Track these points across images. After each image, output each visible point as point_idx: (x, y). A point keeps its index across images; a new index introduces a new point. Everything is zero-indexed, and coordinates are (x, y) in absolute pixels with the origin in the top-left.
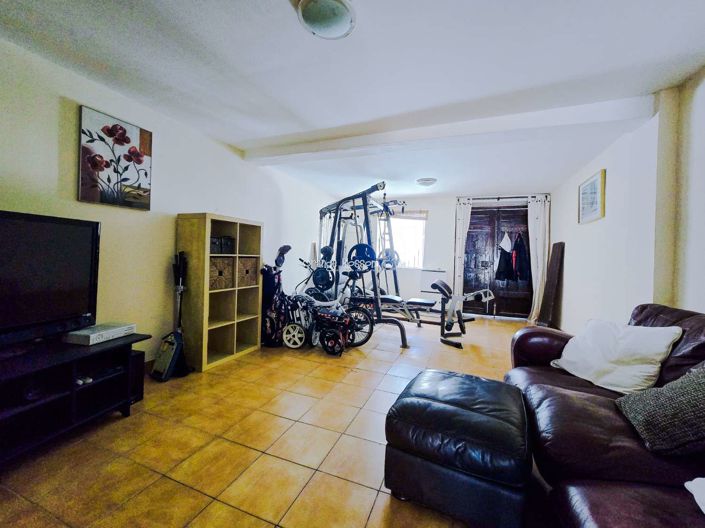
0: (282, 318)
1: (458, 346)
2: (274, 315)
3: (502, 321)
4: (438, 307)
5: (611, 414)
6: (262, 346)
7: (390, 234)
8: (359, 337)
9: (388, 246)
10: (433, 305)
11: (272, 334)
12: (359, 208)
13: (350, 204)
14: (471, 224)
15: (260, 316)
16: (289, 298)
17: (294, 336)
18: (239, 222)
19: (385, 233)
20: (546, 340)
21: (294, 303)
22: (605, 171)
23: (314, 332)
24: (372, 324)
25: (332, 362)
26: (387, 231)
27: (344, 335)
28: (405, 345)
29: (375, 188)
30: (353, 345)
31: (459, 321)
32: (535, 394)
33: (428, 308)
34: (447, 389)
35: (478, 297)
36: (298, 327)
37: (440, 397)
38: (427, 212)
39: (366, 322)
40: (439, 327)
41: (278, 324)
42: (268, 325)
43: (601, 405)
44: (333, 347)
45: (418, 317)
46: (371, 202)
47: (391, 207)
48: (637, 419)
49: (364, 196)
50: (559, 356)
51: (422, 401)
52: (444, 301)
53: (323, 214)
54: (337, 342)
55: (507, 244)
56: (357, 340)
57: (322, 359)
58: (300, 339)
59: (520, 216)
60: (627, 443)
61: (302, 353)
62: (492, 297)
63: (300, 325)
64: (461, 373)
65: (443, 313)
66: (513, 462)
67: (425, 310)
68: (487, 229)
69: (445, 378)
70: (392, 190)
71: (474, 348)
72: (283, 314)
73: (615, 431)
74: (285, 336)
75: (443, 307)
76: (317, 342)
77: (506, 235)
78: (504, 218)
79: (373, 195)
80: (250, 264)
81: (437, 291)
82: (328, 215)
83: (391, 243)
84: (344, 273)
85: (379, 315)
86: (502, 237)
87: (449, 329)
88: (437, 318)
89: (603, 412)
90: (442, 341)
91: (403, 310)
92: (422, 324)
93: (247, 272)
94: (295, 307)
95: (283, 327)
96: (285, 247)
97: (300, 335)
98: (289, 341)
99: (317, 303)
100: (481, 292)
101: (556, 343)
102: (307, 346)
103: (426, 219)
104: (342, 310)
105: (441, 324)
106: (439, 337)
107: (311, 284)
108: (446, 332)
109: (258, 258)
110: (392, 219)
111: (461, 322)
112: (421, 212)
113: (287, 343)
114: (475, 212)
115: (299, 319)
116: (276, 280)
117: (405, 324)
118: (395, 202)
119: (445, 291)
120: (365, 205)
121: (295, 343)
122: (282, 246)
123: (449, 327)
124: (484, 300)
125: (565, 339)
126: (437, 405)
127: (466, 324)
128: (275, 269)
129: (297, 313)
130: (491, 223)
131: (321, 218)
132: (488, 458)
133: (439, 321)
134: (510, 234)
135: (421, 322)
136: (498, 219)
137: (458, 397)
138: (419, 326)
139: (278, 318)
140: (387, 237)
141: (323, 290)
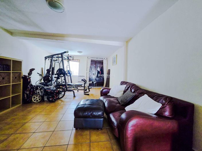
0: (32, 93)
1: (88, 95)
2: (28, 93)
3: (98, 88)
4: (83, 85)
5: (117, 101)
6: (23, 104)
7: (69, 66)
8: (61, 96)
9: (69, 69)
10: (82, 85)
11: (27, 99)
12: (60, 57)
13: (57, 56)
14: (91, 64)
15: (21, 93)
16: (34, 86)
17: (37, 99)
18: (12, 59)
19: (67, 66)
20: (107, 90)
21: (37, 88)
22: (117, 55)
23: (45, 96)
24: (65, 92)
25: (52, 104)
26: (68, 65)
27: (56, 96)
28: (74, 96)
29: (65, 52)
30: (59, 99)
31: (88, 89)
32: (104, 100)
33: (80, 86)
34: (88, 103)
35: (93, 82)
36: (38, 96)
37: (87, 104)
38: (79, 60)
39: (63, 91)
40: (83, 91)
41: (30, 95)
42: (26, 96)
43: (115, 100)
44: (52, 100)
45: (78, 89)
46: (64, 56)
47: (70, 58)
48: (120, 101)
49: (62, 54)
50: (109, 93)
51: (82, 106)
52: (85, 84)
53: (46, 58)
54: (53, 98)
55: (99, 69)
56: (60, 97)
57: (48, 104)
58: (39, 99)
59: (101, 63)
60: (118, 105)
61: (40, 104)
62: (96, 82)
63: (39, 95)
64: (90, 99)
65: (84, 87)
66: (101, 113)
67: (80, 87)
68: (95, 65)
69: (87, 100)
70: (70, 53)
71: (92, 95)
72: (32, 92)
73: (117, 103)
74: (33, 99)
75: (84, 85)
76: (46, 99)
77: (99, 67)
78: (98, 63)
79: (64, 54)
80: (17, 75)
81: (83, 81)
82: (48, 59)
83: (70, 69)
84: (55, 77)
85: (67, 89)
86: (98, 67)
87: (86, 91)
88: (83, 88)
89: (115, 101)
90: (84, 94)
91: (74, 87)
92: (79, 91)
93: (16, 78)
94: (37, 89)
95: (32, 96)
96: (32, 69)
97: (39, 98)
98: (35, 100)
99: (45, 87)
100: (94, 81)
101: (108, 90)
102: (42, 101)
103: (79, 62)
104: (55, 88)
105: (84, 90)
106: (83, 93)
107: (43, 81)
108: (85, 92)
109: (20, 73)
110: (70, 61)
111: (89, 89)
112: (78, 60)
113: (34, 101)
114: (92, 61)
115: (38, 93)
116: (29, 80)
117: (74, 91)
118: (71, 57)
119: (85, 81)
120: (62, 57)
121: (37, 101)
122: (31, 68)
123: (86, 90)
124: (94, 83)
125: (110, 89)
126: (86, 106)
127: (90, 89)
128: (28, 76)
129: (38, 91)
130: (95, 64)
131: (45, 60)
132: (97, 113)
133: (83, 89)
134: (100, 67)
135: (79, 90)
136: (97, 63)
137: (90, 103)
138: (78, 91)
139: (30, 93)
140: (68, 67)
141: (47, 83)
